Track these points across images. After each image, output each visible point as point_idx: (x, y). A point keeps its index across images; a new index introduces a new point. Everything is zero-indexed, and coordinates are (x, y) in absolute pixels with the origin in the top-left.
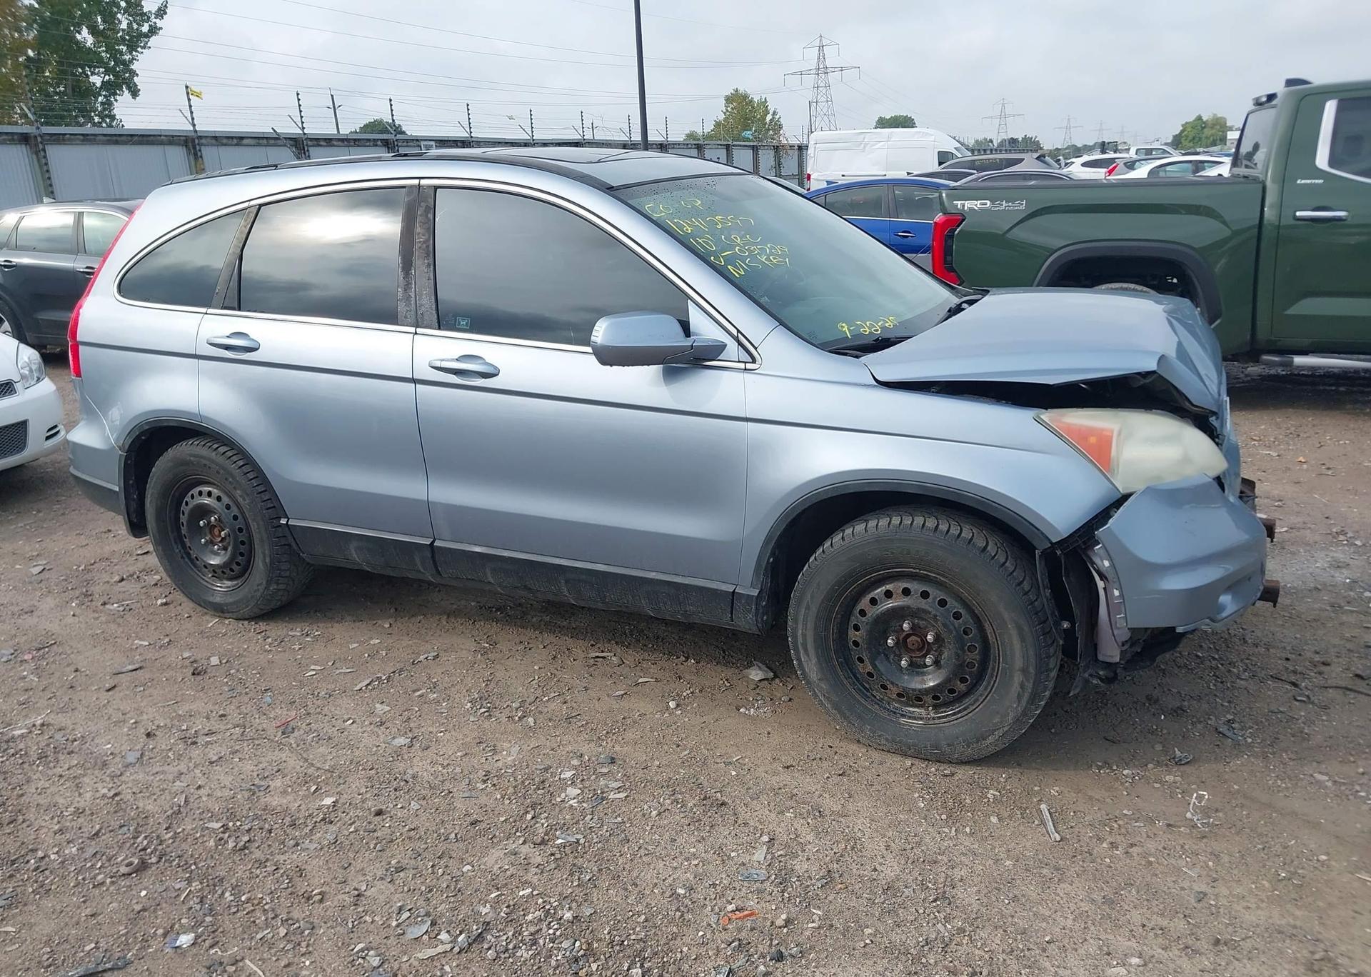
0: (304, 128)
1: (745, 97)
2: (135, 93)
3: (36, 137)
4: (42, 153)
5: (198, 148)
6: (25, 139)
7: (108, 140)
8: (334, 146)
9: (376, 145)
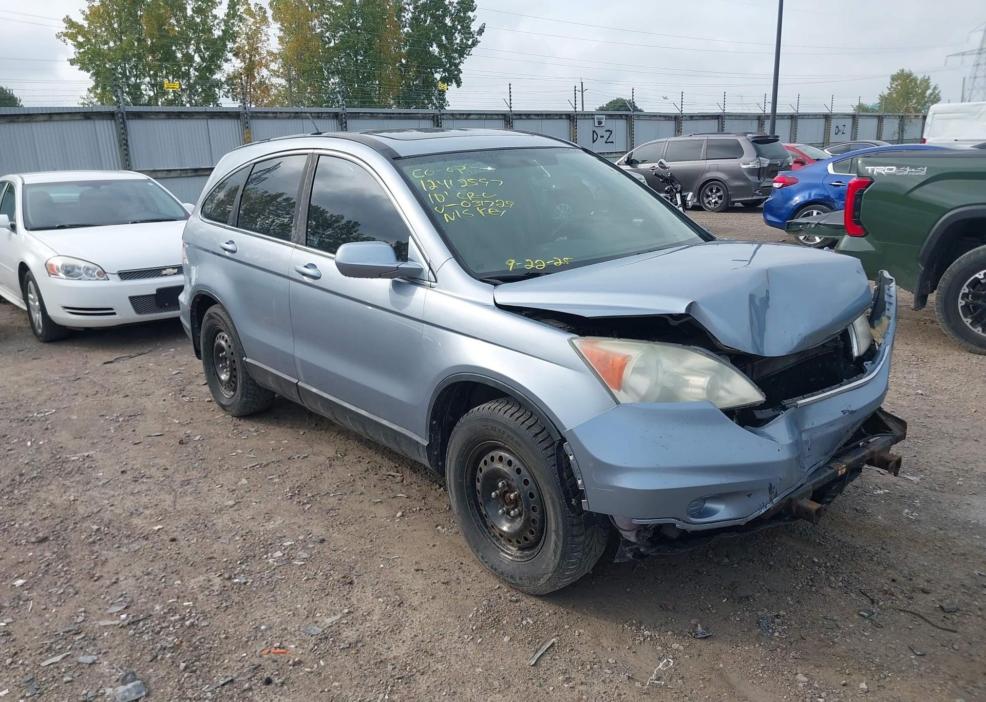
0: (511, 107)
1: (909, 75)
2: (459, 84)
3: (342, 114)
4: (344, 125)
5: (440, 121)
6: (336, 116)
7: (385, 117)
8: (531, 119)
9: (562, 118)
